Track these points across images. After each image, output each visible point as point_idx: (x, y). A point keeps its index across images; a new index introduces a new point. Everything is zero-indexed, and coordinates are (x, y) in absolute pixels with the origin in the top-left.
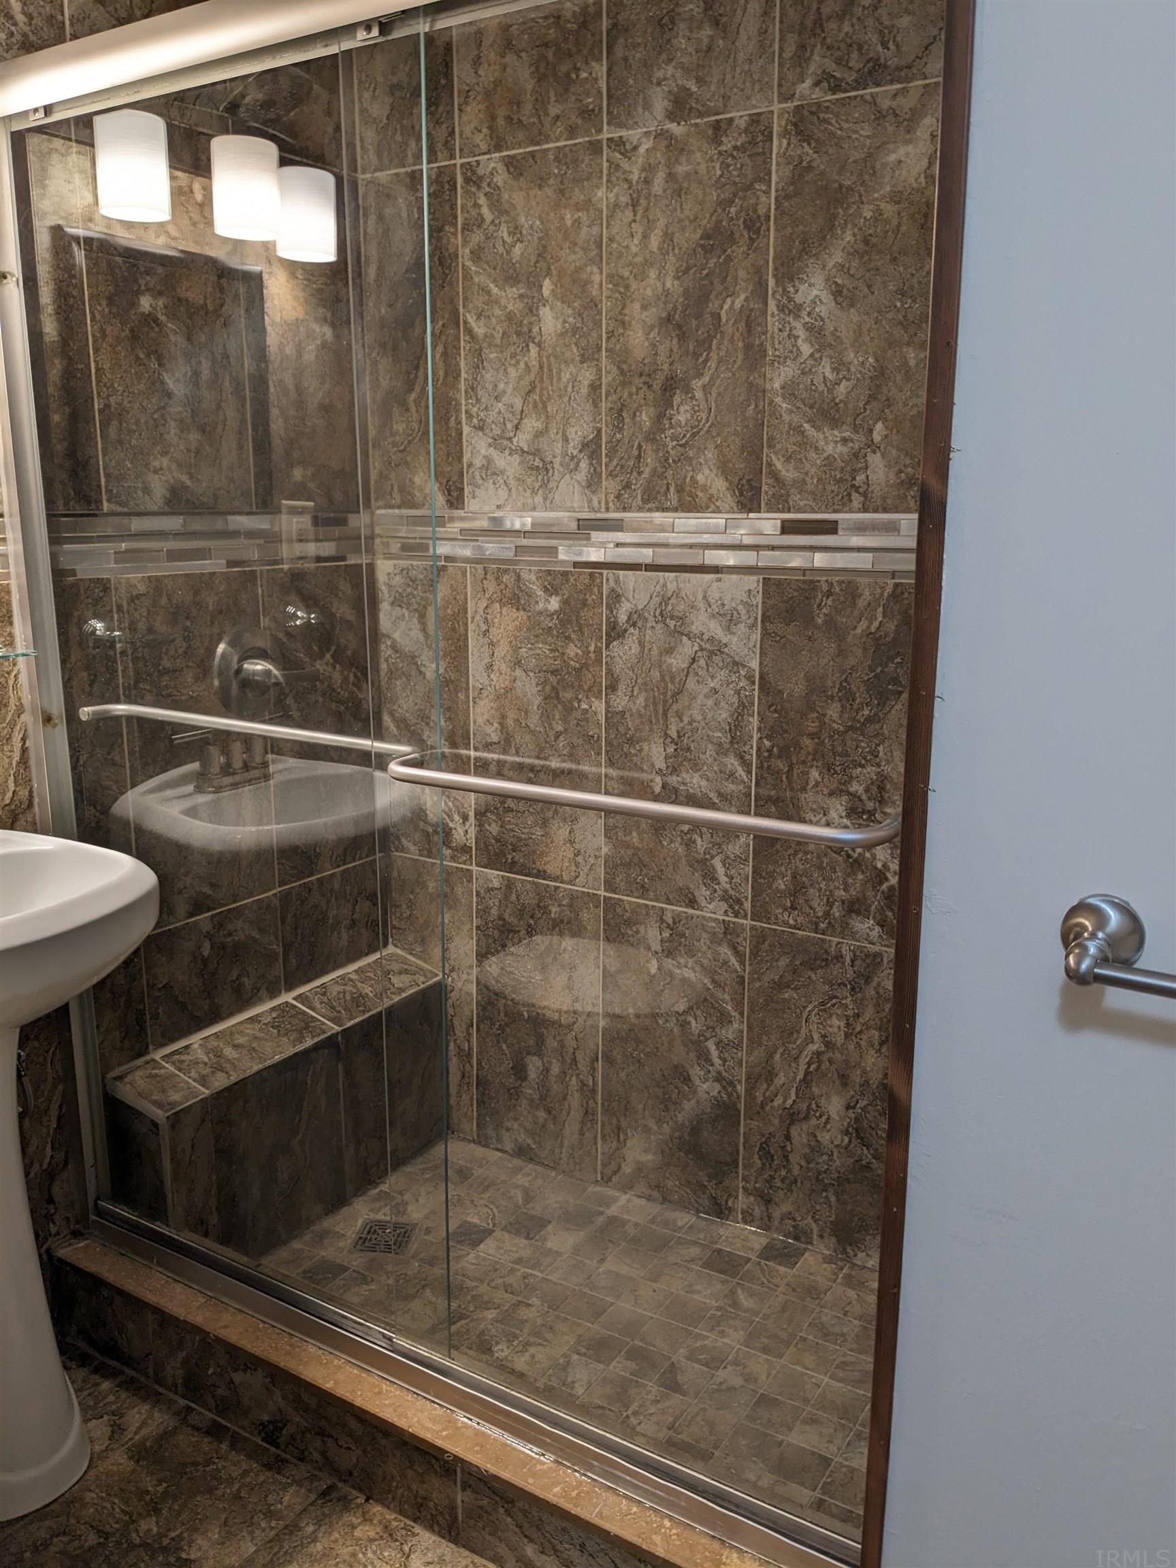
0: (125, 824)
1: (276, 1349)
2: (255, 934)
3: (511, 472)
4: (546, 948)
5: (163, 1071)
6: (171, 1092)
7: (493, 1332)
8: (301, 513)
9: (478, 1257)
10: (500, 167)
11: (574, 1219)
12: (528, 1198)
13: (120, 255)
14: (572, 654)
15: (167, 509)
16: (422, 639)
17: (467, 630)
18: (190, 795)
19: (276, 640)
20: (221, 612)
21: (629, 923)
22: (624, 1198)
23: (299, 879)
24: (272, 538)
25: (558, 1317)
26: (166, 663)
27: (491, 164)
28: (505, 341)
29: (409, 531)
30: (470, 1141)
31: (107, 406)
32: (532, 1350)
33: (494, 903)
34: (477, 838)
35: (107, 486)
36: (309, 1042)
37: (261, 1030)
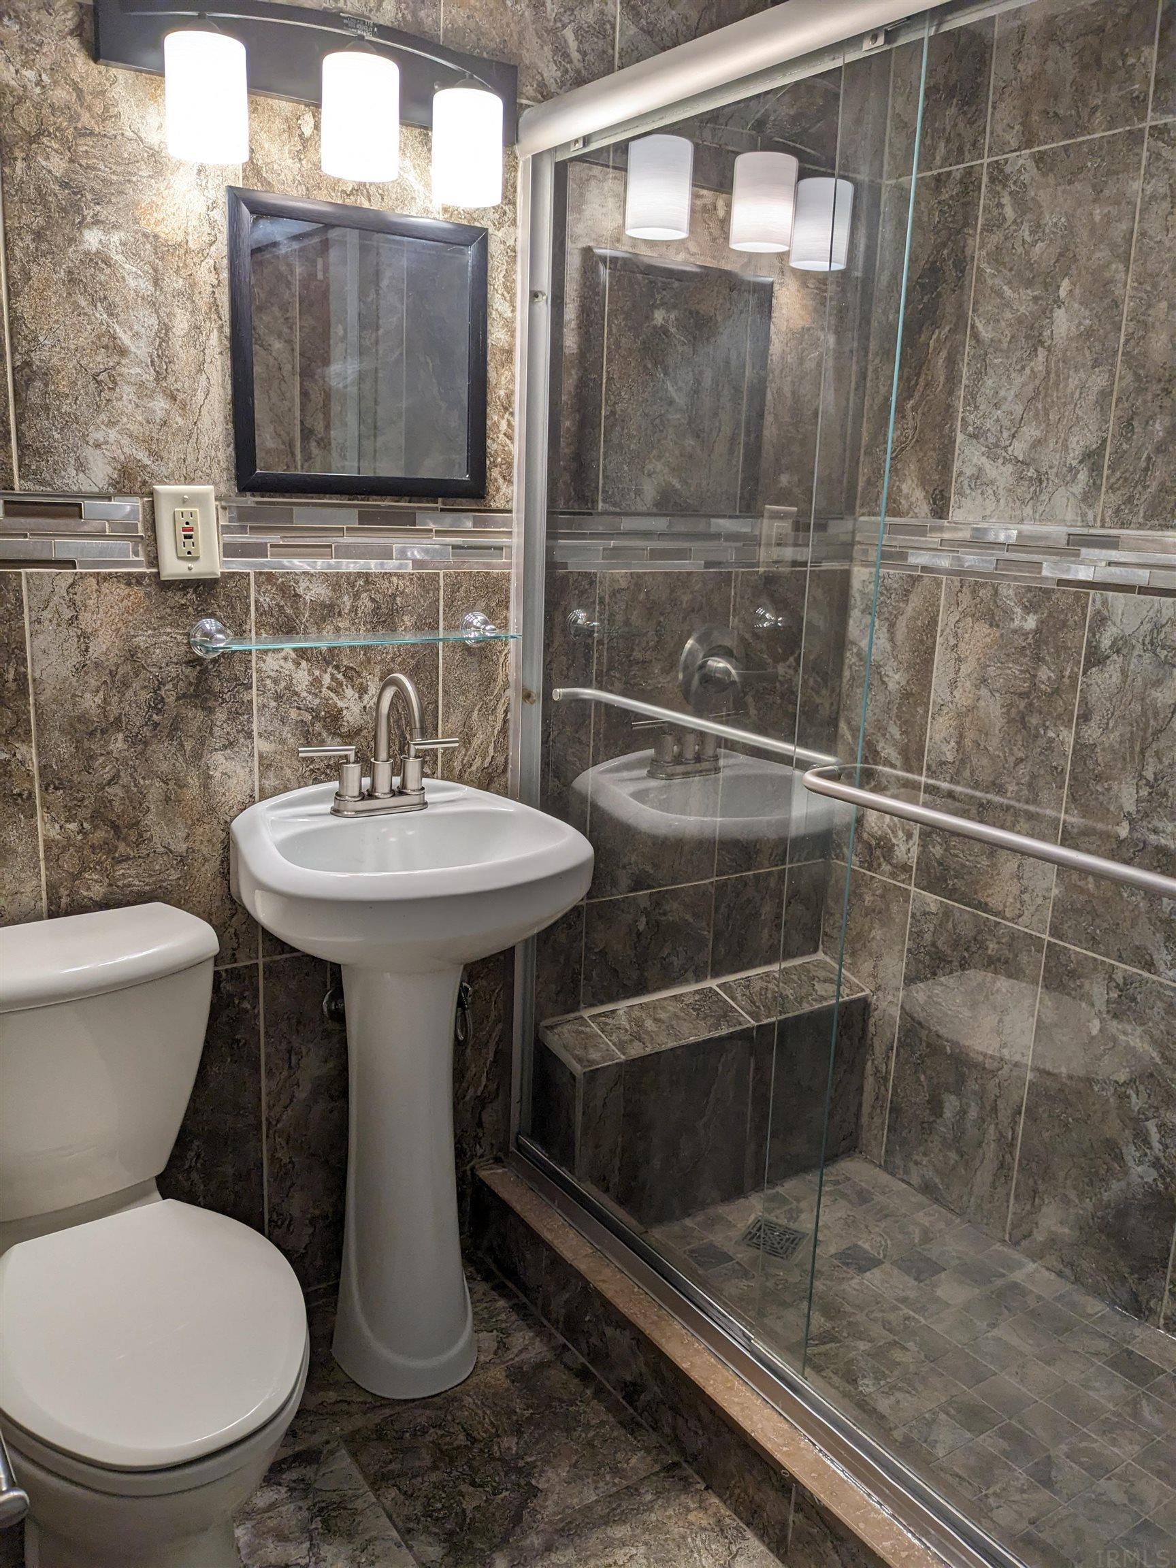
0: (583, 799)
1: (645, 1316)
2: (689, 917)
3: (1001, 483)
4: (979, 984)
5: (588, 1029)
6: (591, 1050)
7: (862, 1364)
8: (782, 518)
9: (861, 1284)
10: (1030, 164)
11: (971, 1273)
12: (927, 1237)
13: (641, 273)
14: (1044, 677)
15: (655, 510)
16: (889, 649)
17: (934, 643)
18: (644, 778)
19: (742, 639)
20: (693, 611)
21: (1072, 974)
22: (1031, 1266)
23: (736, 872)
24: (752, 541)
25: (932, 1369)
26: (637, 654)
27: (1020, 161)
28: (1013, 346)
29: (890, 539)
30: (876, 1166)
31: (613, 413)
32: (899, 1395)
33: (929, 927)
34: (918, 858)
35: (604, 487)
36: (724, 1031)
37: (682, 1009)
